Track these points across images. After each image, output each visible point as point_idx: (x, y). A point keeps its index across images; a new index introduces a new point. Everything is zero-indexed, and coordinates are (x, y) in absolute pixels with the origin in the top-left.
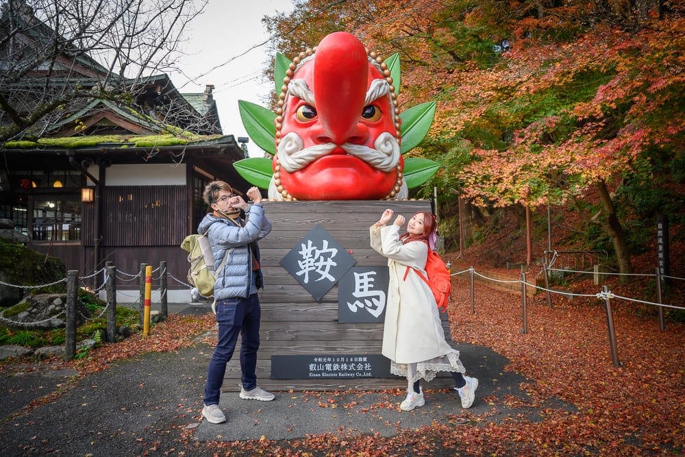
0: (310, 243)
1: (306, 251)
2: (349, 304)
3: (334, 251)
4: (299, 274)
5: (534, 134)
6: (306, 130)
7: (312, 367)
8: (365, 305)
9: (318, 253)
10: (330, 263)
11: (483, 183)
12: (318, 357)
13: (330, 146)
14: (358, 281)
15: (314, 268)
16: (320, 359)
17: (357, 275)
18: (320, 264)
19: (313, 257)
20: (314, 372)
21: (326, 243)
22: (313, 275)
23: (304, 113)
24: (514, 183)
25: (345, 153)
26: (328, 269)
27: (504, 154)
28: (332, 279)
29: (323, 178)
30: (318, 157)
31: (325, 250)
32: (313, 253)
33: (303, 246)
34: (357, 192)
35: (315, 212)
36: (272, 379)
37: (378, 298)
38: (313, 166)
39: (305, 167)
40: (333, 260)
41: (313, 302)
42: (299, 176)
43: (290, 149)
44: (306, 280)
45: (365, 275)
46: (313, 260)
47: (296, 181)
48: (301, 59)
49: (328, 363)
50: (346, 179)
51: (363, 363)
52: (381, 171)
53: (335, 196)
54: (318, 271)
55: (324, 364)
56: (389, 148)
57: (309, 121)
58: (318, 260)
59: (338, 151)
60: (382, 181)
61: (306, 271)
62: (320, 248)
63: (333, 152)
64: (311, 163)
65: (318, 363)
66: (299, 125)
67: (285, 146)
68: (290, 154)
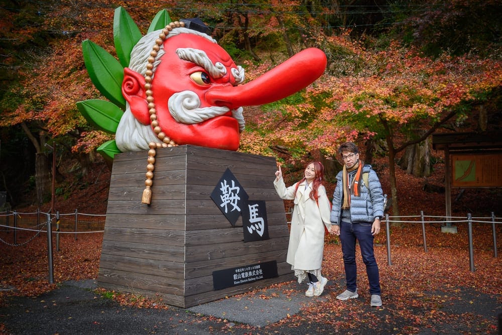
0: (225, 181)
1: (224, 188)
2: (248, 228)
3: (238, 189)
4: (222, 205)
7: (235, 277)
8: (256, 228)
9: (230, 189)
10: (237, 197)
12: (237, 268)
14: (251, 211)
15: (229, 201)
16: (239, 270)
17: (250, 207)
18: (232, 198)
19: (228, 193)
20: (237, 280)
21: (233, 183)
22: (229, 206)
26: (236, 202)
28: (239, 210)
30: (217, 116)
31: (234, 188)
32: (228, 189)
33: (222, 184)
35: (225, 159)
36: (215, 290)
37: (260, 222)
40: (238, 195)
41: (231, 227)
44: (226, 211)
45: (254, 206)
46: (228, 195)
49: (243, 272)
51: (258, 269)
54: (232, 203)
55: (241, 273)
58: (231, 195)
61: (226, 204)
62: (231, 187)
63: (226, 114)
64: (211, 119)
65: (238, 273)
66: (195, 85)
67: (182, 100)
68: (190, 108)
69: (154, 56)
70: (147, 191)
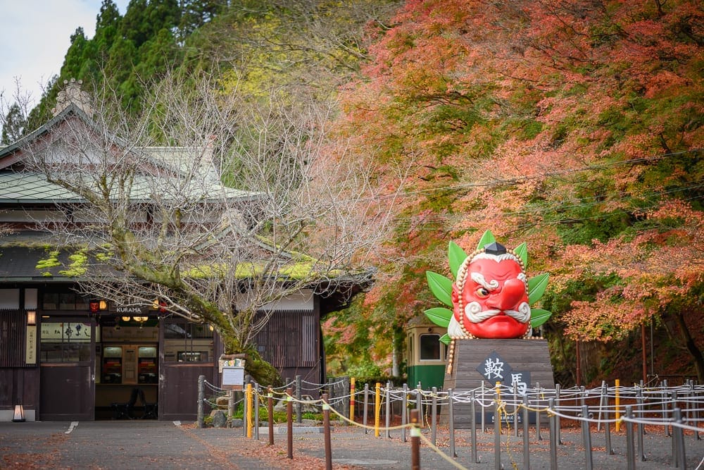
0: (490, 360)
1: (489, 363)
2: (510, 389)
3: (502, 364)
4: (486, 374)
5: (608, 296)
6: (483, 301)
7: (493, 418)
8: (517, 389)
9: (494, 364)
10: (500, 369)
11: (578, 325)
13: (498, 311)
14: (513, 378)
15: (492, 372)
17: (513, 375)
18: (496, 370)
19: (492, 367)
21: (498, 360)
22: (492, 375)
23: (483, 292)
24: (595, 327)
25: (505, 314)
26: (499, 372)
27: (593, 304)
28: (501, 377)
29: (494, 328)
30: (491, 317)
31: (498, 363)
32: (492, 364)
33: (487, 361)
34: (511, 334)
35: (492, 345)
37: (523, 386)
38: (488, 321)
39: (484, 321)
40: (502, 368)
42: (481, 325)
43: (475, 311)
44: (489, 378)
45: (517, 375)
47: (479, 328)
48: (474, 255)
50: (505, 327)
52: (522, 323)
53: (501, 337)
54: (495, 373)
56: (525, 311)
57: (485, 297)
58: (494, 368)
59: (502, 313)
60: (523, 328)
61: (489, 373)
62: (496, 362)
63: (499, 314)
64: (488, 319)
66: (478, 298)
67: (471, 308)
68: (475, 313)
69: (463, 277)
70: (450, 366)
